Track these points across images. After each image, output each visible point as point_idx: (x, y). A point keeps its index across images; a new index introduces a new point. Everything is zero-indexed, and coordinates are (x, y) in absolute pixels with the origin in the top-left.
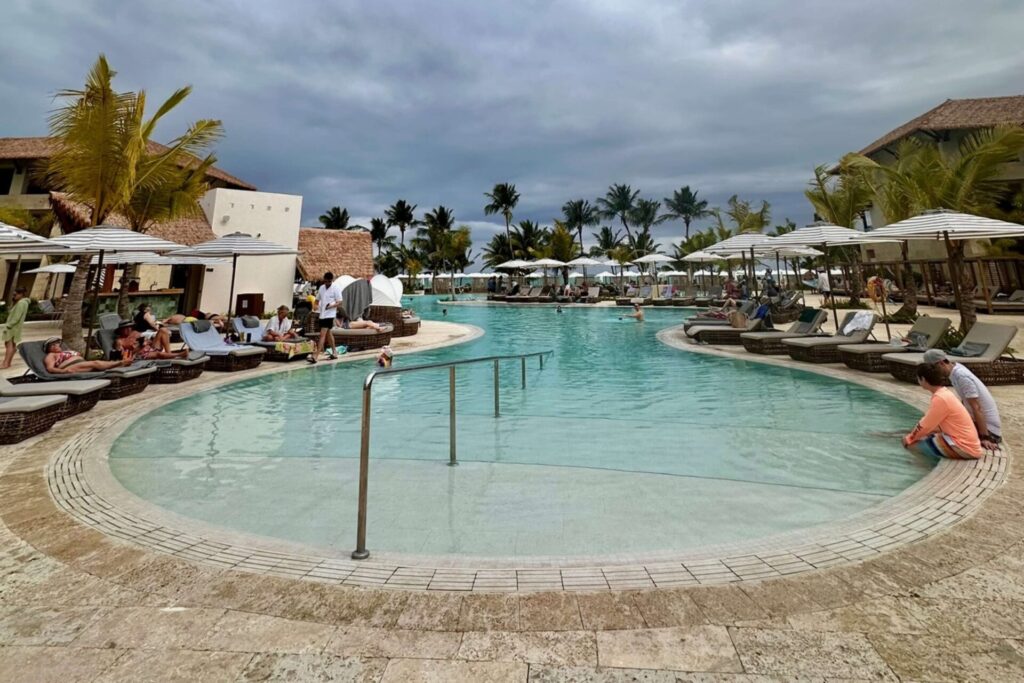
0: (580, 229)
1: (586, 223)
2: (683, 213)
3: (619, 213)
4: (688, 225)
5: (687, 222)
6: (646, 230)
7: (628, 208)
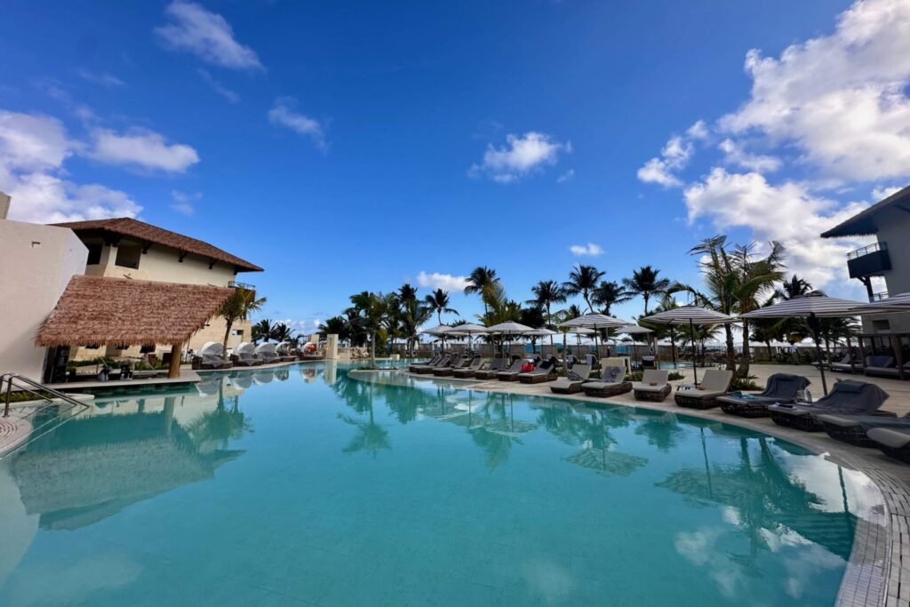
0: (548, 305)
1: (553, 300)
2: (641, 291)
3: (583, 291)
4: (646, 302)
5: (646, 298)
6: (608, 306)
7: (590, 287)
